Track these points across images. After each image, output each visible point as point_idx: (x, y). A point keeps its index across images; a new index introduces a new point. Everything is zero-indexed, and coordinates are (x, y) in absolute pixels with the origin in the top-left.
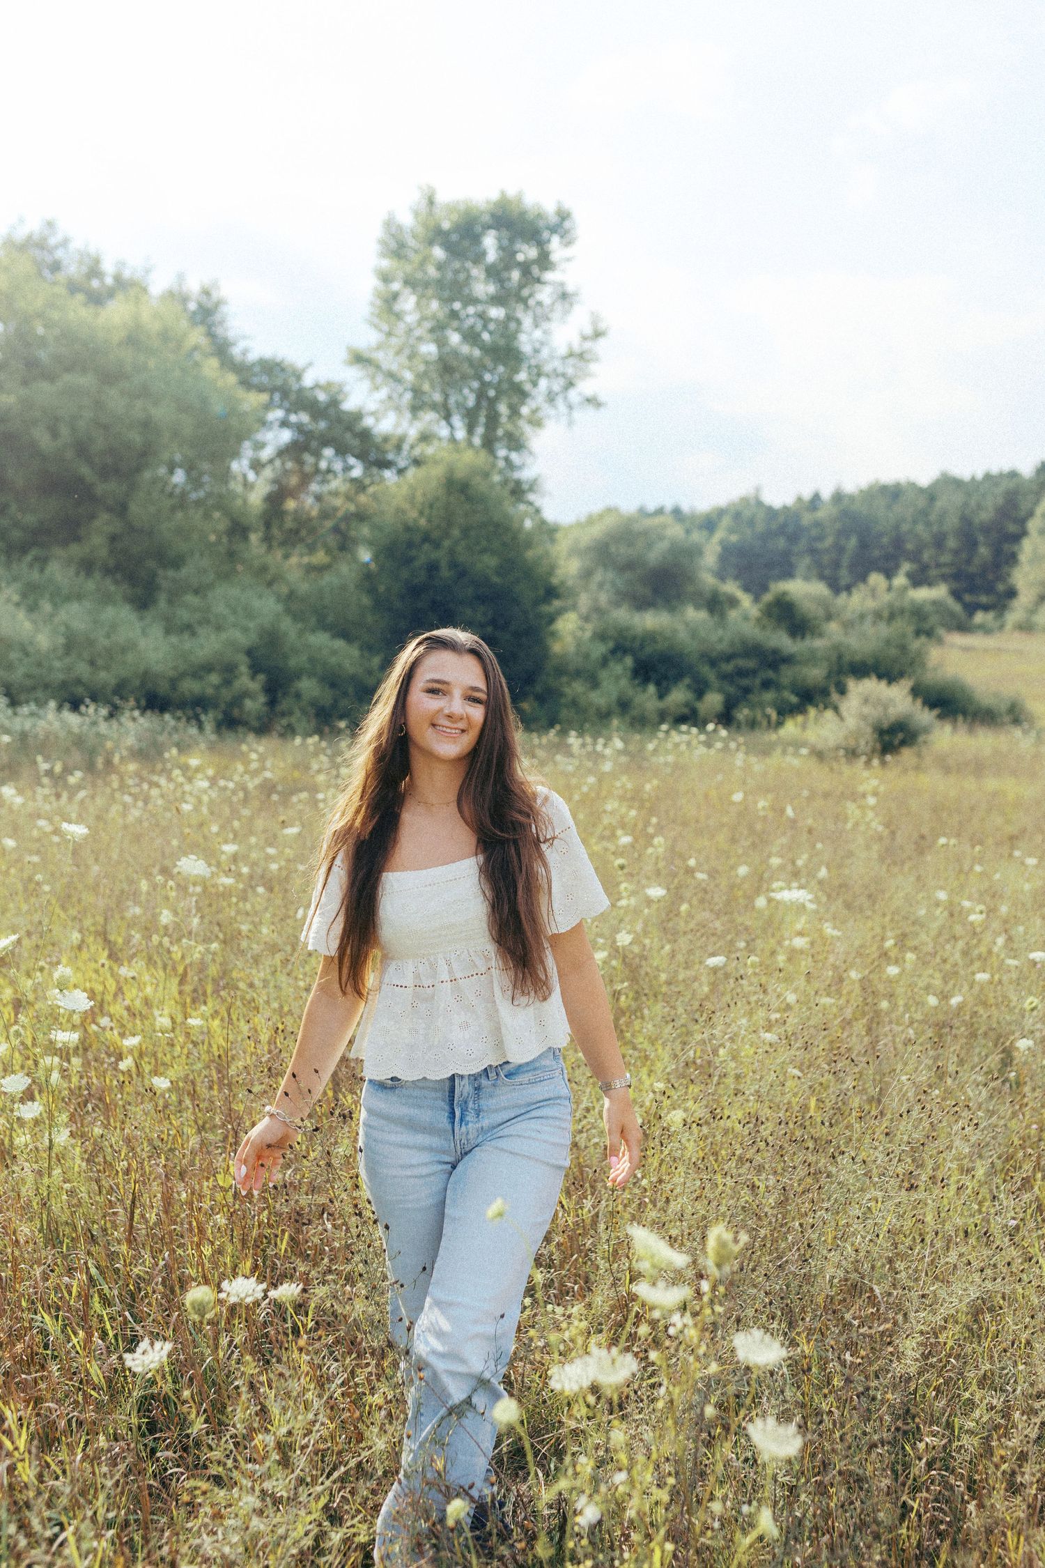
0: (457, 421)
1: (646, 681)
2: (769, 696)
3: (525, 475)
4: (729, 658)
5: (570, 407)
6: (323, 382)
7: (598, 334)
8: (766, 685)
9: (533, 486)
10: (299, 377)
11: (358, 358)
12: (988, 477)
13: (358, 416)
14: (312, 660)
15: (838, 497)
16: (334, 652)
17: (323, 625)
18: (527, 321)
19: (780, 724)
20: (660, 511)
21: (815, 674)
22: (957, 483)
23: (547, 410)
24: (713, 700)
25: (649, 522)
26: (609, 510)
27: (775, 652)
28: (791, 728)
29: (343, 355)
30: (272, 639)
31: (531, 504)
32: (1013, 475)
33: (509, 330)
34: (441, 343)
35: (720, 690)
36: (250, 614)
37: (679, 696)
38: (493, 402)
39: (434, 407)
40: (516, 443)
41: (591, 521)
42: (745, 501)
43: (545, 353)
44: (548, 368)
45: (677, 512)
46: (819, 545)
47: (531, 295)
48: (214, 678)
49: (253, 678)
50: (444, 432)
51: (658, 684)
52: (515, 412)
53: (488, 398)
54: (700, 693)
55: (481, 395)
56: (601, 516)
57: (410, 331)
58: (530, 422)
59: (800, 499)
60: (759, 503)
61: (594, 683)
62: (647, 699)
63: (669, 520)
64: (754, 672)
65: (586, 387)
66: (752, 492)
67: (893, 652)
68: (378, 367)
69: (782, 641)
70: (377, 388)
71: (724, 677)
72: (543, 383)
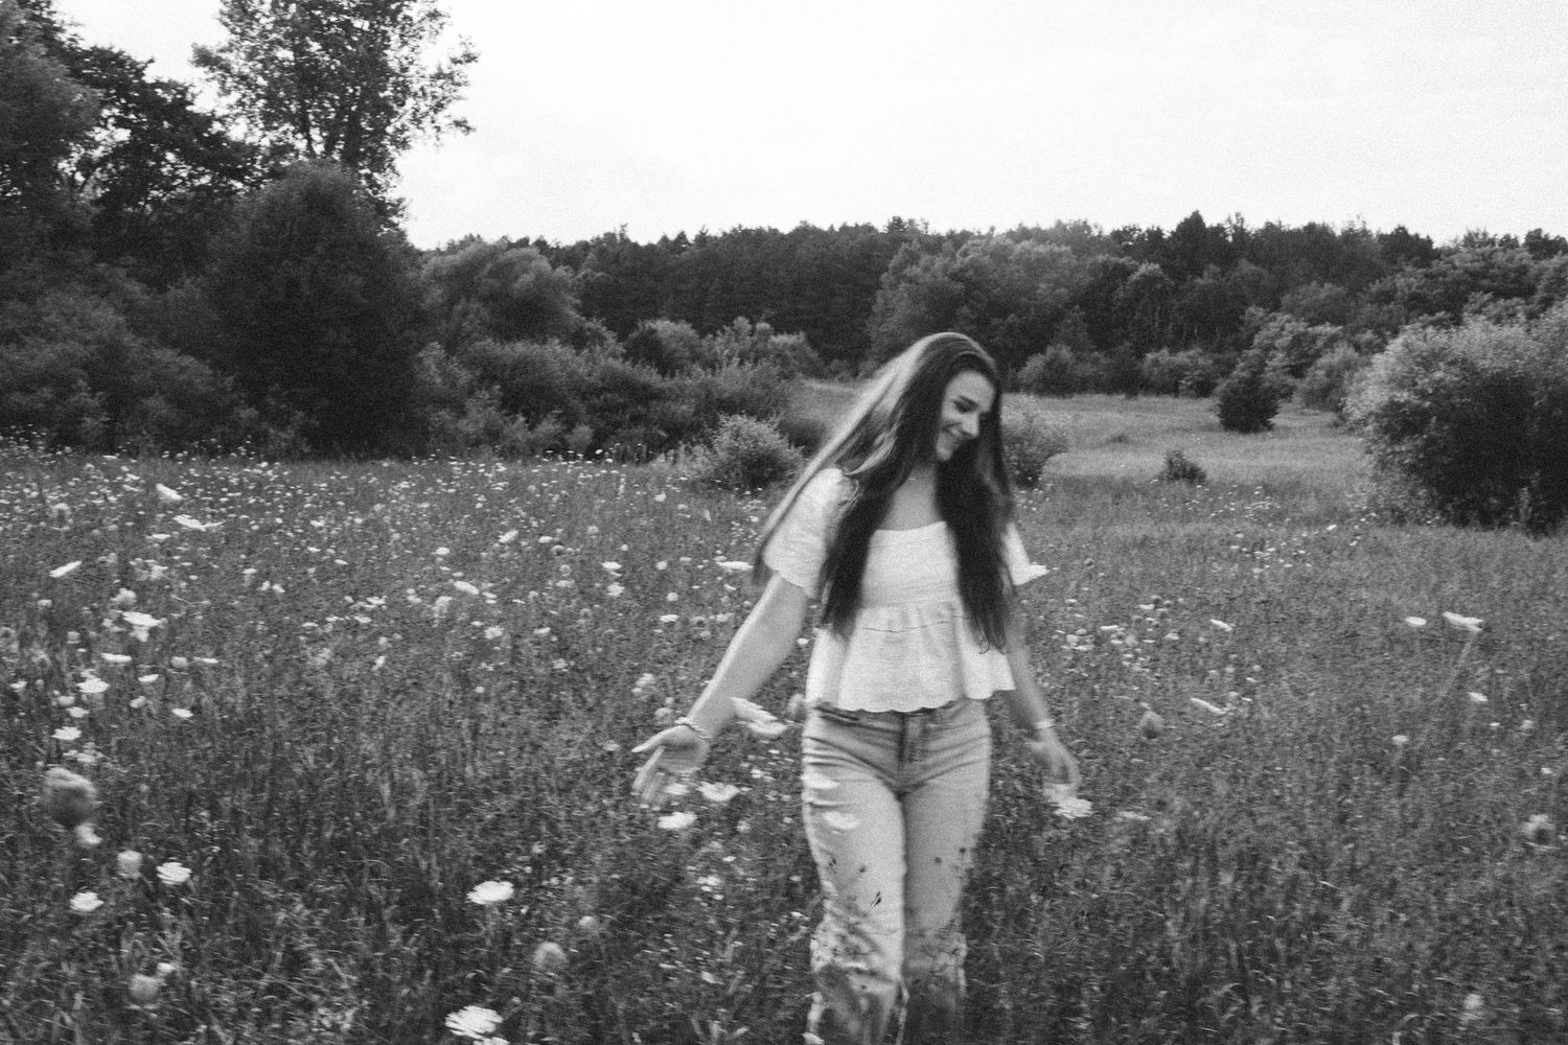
0: (315, 133)
1: (514, 410)
2: (640, 430)
3: (391, 196)
4: (599, 392)
5: (438, 129)
6: (165, 80)
7: (470, 58)
8: (636, 419)
9: (397, 207)
10: (139, 73)
11: (204, 58)
12: (844, 228)
13: (209, 120)
14: (156, 377)
15: (702, 239)
16: (183, 369)
17: (166, 341)
18: (395, 38)
19: (650, 458)
20: (524, 242)
21: (684, 409)
22: (816, 231)
23: (412, 131)
24: (583, 432)
25: (511, 254)
26: (471, 239)
27: (646, 387)
28: (660, 462)
29: (190, 54)
30: (113, 352)
31: (394, 225)
32: (869, 229)
33: (375, 44)
34: (299, 50)
35: (590, 423)
36: (86, 325)
37: (548, 427)
38: (355, 118)
39: (289, 117)
40: (380, 162)
41: (453, 248)
42: (610, 237)
43: (412, 70)
44: (415, 87)
45: (541, 244)
46: (683, 287)
47: (398, 10)
48: (46, 392)
49: (93, 392)
50: (301, 145)
51: (526, 414)
52: (379, 132)
53: (350, 112)
54: (570, 424)
55: (342, 110)
56: (463, 244)
57: (263, 34)
58: (394, 141)
59: (665, 239)
60: (625, 241)
61: (462, 412)
62: (517, 430)
63: (535, 251)
64: (624, 406)
65: (454, 110)
66: (618, 230)
67: (758, 391)
68: (227, 69)
69: (650, 376)
70: (227, 92)
71: (592, 410)
72: (410, 102)
